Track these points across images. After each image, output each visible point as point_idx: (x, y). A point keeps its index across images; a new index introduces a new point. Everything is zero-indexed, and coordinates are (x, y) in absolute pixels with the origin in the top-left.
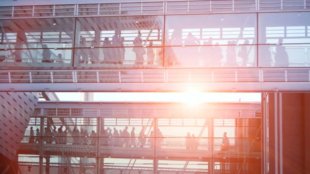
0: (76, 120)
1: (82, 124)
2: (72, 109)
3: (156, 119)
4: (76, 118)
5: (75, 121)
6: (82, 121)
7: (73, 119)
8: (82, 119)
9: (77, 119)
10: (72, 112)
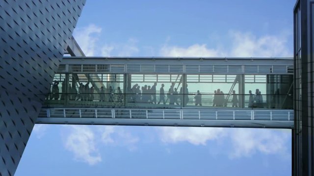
0: (102, 76)
1: (109, 80)
2: (98, 65)
3: (184, 75)
4: (102, 74)
5: (101, 78)
6: (109, 78)
7: (99, 75)
8: (109, 75)
9: (104, 75)
10: (98, 68)
